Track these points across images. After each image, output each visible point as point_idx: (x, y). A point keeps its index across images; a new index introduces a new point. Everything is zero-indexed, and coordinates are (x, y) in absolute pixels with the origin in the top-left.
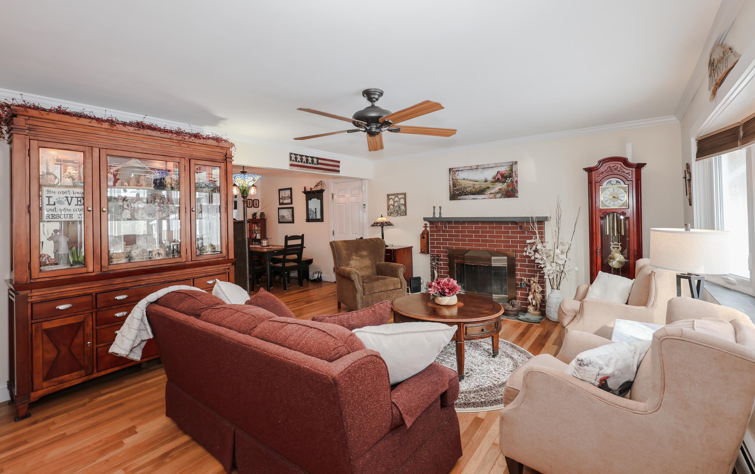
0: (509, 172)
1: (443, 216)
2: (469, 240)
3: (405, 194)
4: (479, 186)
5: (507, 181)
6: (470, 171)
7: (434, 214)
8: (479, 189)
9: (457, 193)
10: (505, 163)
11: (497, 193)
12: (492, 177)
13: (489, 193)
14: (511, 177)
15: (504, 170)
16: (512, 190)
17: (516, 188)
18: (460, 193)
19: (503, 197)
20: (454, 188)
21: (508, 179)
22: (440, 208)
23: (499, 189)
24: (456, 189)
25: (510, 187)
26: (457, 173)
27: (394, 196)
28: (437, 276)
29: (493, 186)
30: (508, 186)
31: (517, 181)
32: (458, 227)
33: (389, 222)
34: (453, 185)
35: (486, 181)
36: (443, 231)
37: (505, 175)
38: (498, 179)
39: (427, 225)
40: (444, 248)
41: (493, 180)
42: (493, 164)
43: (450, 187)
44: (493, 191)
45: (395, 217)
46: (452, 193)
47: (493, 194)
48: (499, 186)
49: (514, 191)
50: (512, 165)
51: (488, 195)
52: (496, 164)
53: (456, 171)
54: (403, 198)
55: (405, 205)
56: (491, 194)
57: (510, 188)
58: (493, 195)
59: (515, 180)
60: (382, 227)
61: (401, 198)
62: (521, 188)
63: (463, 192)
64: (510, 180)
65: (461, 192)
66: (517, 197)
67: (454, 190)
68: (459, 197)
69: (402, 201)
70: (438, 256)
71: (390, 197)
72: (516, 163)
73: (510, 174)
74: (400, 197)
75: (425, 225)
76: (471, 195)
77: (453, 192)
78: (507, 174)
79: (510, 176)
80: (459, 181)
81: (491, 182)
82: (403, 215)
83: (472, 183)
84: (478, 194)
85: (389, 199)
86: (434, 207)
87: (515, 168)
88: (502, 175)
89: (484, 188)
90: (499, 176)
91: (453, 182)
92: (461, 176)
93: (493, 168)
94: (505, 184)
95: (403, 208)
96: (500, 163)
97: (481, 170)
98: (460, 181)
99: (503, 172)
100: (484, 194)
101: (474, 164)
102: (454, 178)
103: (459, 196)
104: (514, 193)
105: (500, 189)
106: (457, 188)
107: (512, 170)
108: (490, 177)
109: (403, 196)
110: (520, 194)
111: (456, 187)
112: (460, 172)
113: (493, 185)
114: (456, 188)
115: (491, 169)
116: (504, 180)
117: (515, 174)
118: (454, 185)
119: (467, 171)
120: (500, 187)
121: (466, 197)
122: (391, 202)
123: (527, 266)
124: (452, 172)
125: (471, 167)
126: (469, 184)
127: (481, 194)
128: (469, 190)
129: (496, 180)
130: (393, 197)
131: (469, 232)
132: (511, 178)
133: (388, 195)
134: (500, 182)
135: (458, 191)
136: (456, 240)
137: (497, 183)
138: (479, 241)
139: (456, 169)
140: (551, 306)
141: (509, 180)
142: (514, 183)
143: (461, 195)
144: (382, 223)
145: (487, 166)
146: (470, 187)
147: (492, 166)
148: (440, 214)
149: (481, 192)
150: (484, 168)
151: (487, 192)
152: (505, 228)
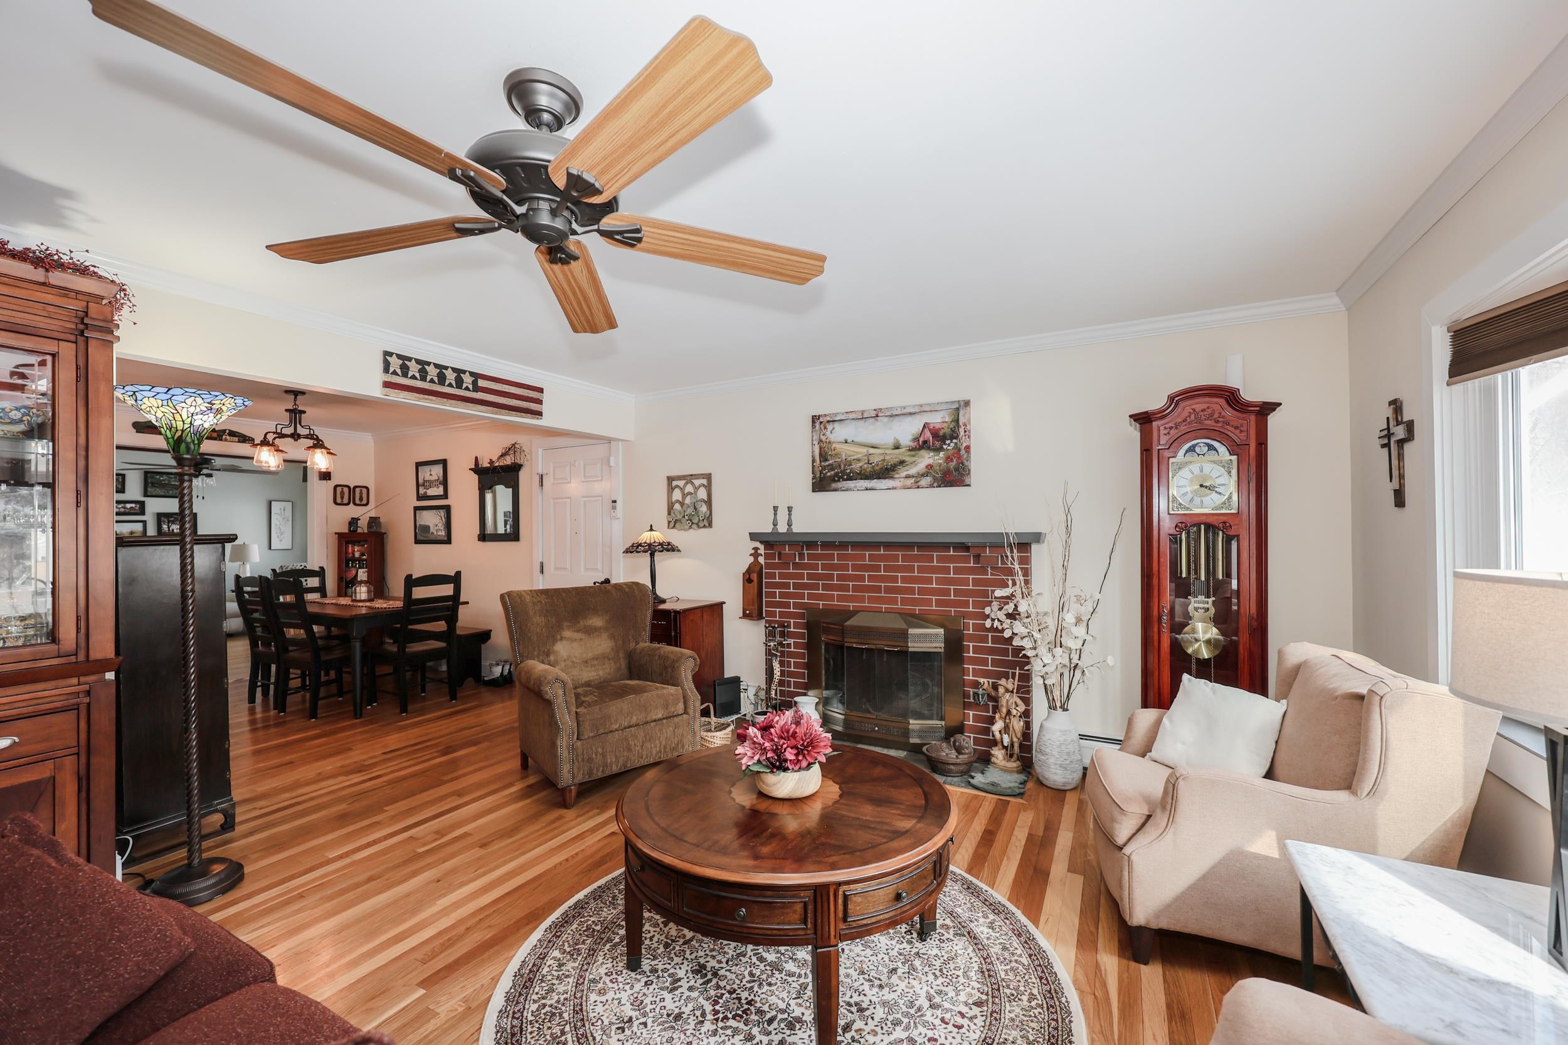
0: (951, 426)
1: (796, 529)
2: (855, 589)
3: (709, 477)
4: (882, 458)
5: (945, 447)
6: (861, 423)
7: (775, 524)
8: (880, 466)
9: (829, 474)
10: (942, 403)
11: (923, 475)
12: (911, 437)
13: (904, 474)
14: (956, 438)
15: (939, 420)
16: (957, 469)
17: (966, 463)
18: (836, 474)
19: (935, 485)
20: (823, 463)
21: (948, 442)
22: (790, 509)
23: (927, 467)
24: (829, 465)
25: (952, 460)
26: (830, 427)
27: (684, 482)
28: (779, 674)
29: (915, 459)
30: (948, 459)
31: (968, 448)
32: (831, 557)
33: (669, 544)
34: (820, 455)
35: (897, 447)
36: (796, 566)
37: (941, 433)
38: (925, 442)
39: (759, 552)
40: (796, 606)
41: (913, 444)
42: (914, 406)
43: (813, 461)
44: (913, 471)
45: (685, 530)
46: (818, 475)
47: (913, 477)
48: (927, 459)
49: (961, 470)
50: (958, 409)
51: (902, 480)
52: (921, 406)
53: (828, 422)
54: (704, 485)
55: (709, 502)
56: (908, 477)
57: (952, 465)
58: (912, 480)
59: (964, 445)
60: (652, 555)
61: (700, 486)
62: (976, 464)
63: (843, 472)
64: (952, 445)
65: (838, 473)
66: (969, 485)
67: (824, 468)
68: (834, 485)
69: (702, 494)
70: (784, 627)
71: (674, 483)
72: (967, 403)
73: (953, 431)
74: (697, 482)
75: (753, 551)
76: (861, 479)
77: (821, 472)
78: (947, 431)
79: (954, 435)
80: (834, 445)
81: (909, 450)
82: (704, 526)
83: (864, 450)
84: (879, 478)
85: (671, 489)
86: (775, 509)
87: (964, 416)
88: (935, 434)
89: (892, 463)
90: (928, 435)
91: (820, 448)
92: (838, 434)
93: (913, 416)
94: (942, 454)
95: (704, 509)
96: (929, 404)
97: (886, 419)
98: (838, 446)
99: (938, 426)
100: (892, 478)
101: (869, 404)
102: (823, 438)
103: (834, 481)
104: (963, 475)
105: (930, 467)
106: (831, 462)
107: (957, 421)
108: (906, 440)
109: (704, 482)
110: (974, 478)
111: (827, 460)
112: (836, 425)
113: (914, 456)
114: (827, 463)
115: (909, 419)
116: (938, 444)
117: (965, 431)
118: (824, 456)
119: (854, 422)
120: (930, 461)
121: (851, 484)
122: (677, 495)
123: (991, 651)
124: (817, 425)
125: (863, 412)
126: (858, 453)
127: (885, 478)
128: (856, 467)
129: (921, 445)
130: (681, 483)
131: (855, 568)
132: (954, 441)
133: (670, 479)
134: (929, 448)
135: (832, 469)
136: (825, 587)
137: (923, 452)
138: (878, 589)
139: (828, 418)
140: (1047, 750)
141: (950, 446)
142: (963, 452)
143: (839, 481)
144: (650, 545)
145: (899, 409)
146: (859, 460)
147: (912, 410)
148: (790, 524)
149: (885, 472)
150: (892, 416)
151: (898, 474)
152: (940, 559)
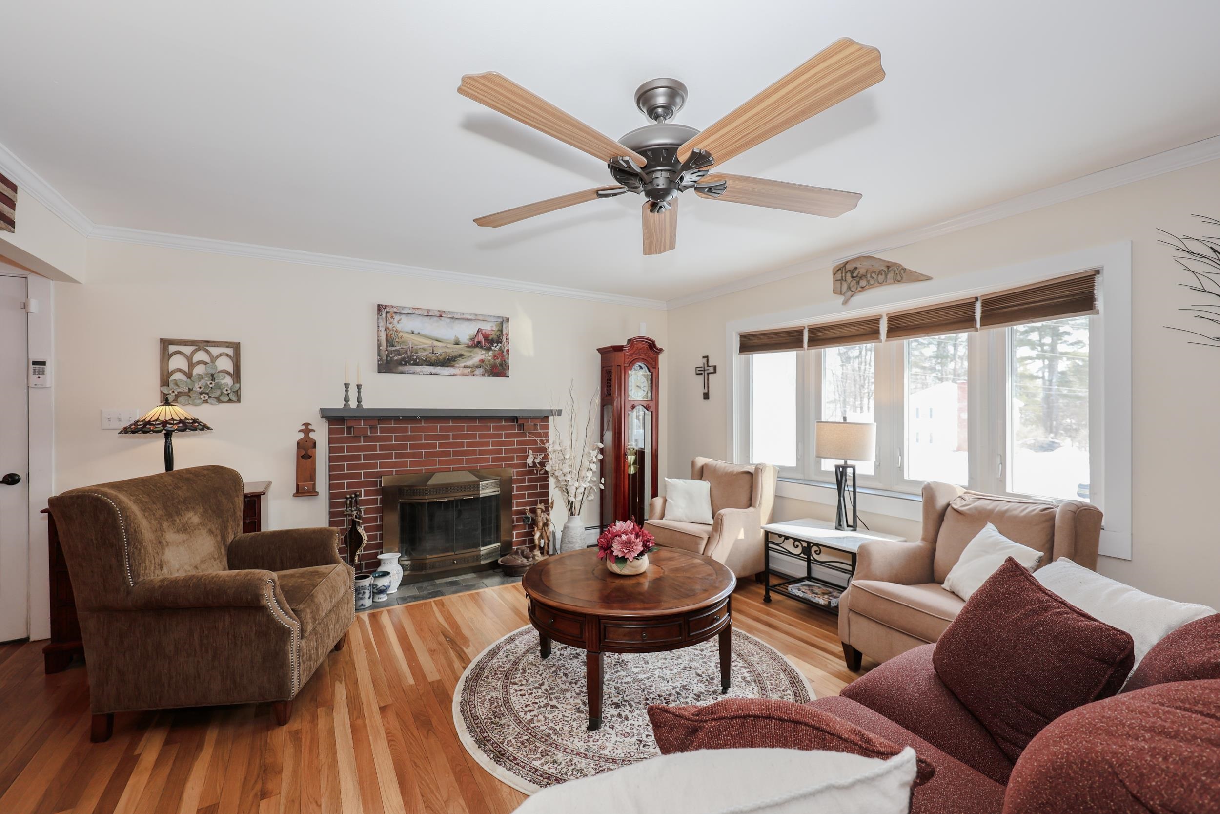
0: (498, 334)
1: (366, 405)
2: (428, 455)
3: (236, 347)
4: (444, 350)
5: (493, 348)
6: (427, 319)
7: (347, 400)
8: (443, 357)
9: (396, 358)
10: (491, 316)
11: (477, 367)
12: (468, 337)
13: (463, 365)
14: (501, 343)
15: (489, 328)
16: (501, 365)
17: (507, 361)
18: (403, 359)
19: (486, 374)
20: (390, 348)
21: (495, 345)
22: (359, 387)
23: (480, 361)
24: (395, 351)
25: (498, 358)
26: (397, 317)
27: (193, 348)
28: (366, 539)
29: (471, 354)
30: (495, 357)
31: (508, 351)
32: (405, 430)
33: (195, 421)
34: (387, 341)
35: (457, 343)
36: (367, 438)
37: (490, 338)
38: (479, 343)
39: (310, 427)
40: (367, 475)
41: (470, 343)
42: (471, 314)
43: (379, 346)
44: (470, 363)
46: (384, 358)
47: (470, 367)
48: (479, 355)
49: (504, 366)
50: (502, 323)
51: (461, 369)
52: (476, 315)
53: (395, 313)
54: (228, 355)
55: (236, 375)
56: (465, 367)
57: (498, 361)
58: (469, 370)
59: (506, 348)
60: (168, 435)
61: (217, 357)
62: (512, 362)
63: (410, 358)
64: (498, 347)
65: (405, 358)
66: (509, 377)
67: (391, 352)
68: (401, 368)
69: (225, 364)
70: (356, 496)
71: (172, 349)
72: (508, 320)
73: (499, 338)
74: (215, 351)
75: (304, 427)
76: (427, 365)
77: (387, 356)
78: (495, 337)
79: (499, 341)
80: (401, 334)
81: (467, 347)
82: (230, 401)
83: (430, 342)
84: (442, 365)
85: (165, 356)
86: (347, 386)
87: (506, 328)
88: (486, 338)
89: (453, 355)
90: (481, 338)
91: (387, 335)
92: (405, 325)
93: (470, 322)
94: (491, 353)
95: (228, 381)
96: (482, 315)
97: (449, 320)
98: (405, 335)
99: (488, 332)
100: (453, 366)
101: (435, 305)
102: (390, 326)
103: (401, 364)
104: (505, 369)
105: (482, 361)
106: (397, 348)
107: (501, 331)
108: (465, 338)
109: (230, 351)
110: (511, 372)
111: (393, 346)
112: (403, 317)
113: (470, 352)
114: (394, 349)
115: (467, 323)
116: (488, 345)
117: (507, 339)
118: (390, 342)
119: (420, 318)
120: (482, 357)
121: (417, 368)
122: (177, 363)
123: (528, 488)
124: (384, 313)
125: (428, 311)
126: (424, 344)
127: (448, 366)
128: (422, 355)
129: (476, 345)
130: (188, 350)
131: (427, 438)
132: (499, 344)
133: (165, 343)
134: (481, 347)
135: (399, 354)
136: (398, 456)
137: (477, 350)
138: (447, 454)
139: (395, 310)
141: (496, 347)
142: (505, 353)
143: (405, 365)
144: (165, 423)
145: (459, 314)
146: (424, 349)
147: (469, 317)
148: (359, 400)
149: (448, 362)
150: (453, 318)
151: (458, 364)
152: (495, 428)
